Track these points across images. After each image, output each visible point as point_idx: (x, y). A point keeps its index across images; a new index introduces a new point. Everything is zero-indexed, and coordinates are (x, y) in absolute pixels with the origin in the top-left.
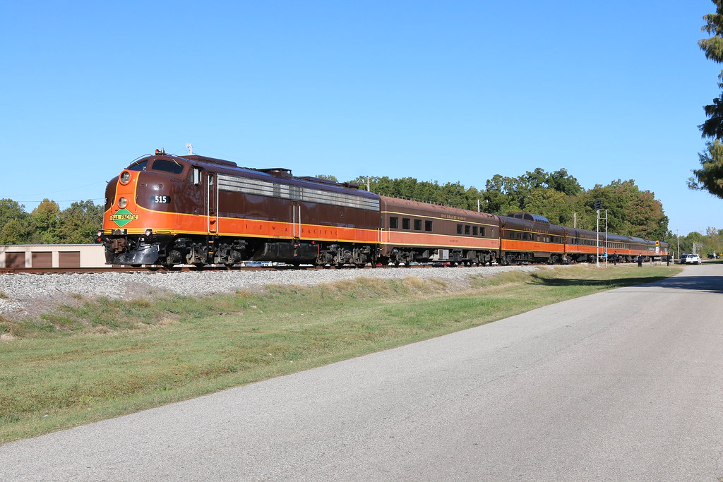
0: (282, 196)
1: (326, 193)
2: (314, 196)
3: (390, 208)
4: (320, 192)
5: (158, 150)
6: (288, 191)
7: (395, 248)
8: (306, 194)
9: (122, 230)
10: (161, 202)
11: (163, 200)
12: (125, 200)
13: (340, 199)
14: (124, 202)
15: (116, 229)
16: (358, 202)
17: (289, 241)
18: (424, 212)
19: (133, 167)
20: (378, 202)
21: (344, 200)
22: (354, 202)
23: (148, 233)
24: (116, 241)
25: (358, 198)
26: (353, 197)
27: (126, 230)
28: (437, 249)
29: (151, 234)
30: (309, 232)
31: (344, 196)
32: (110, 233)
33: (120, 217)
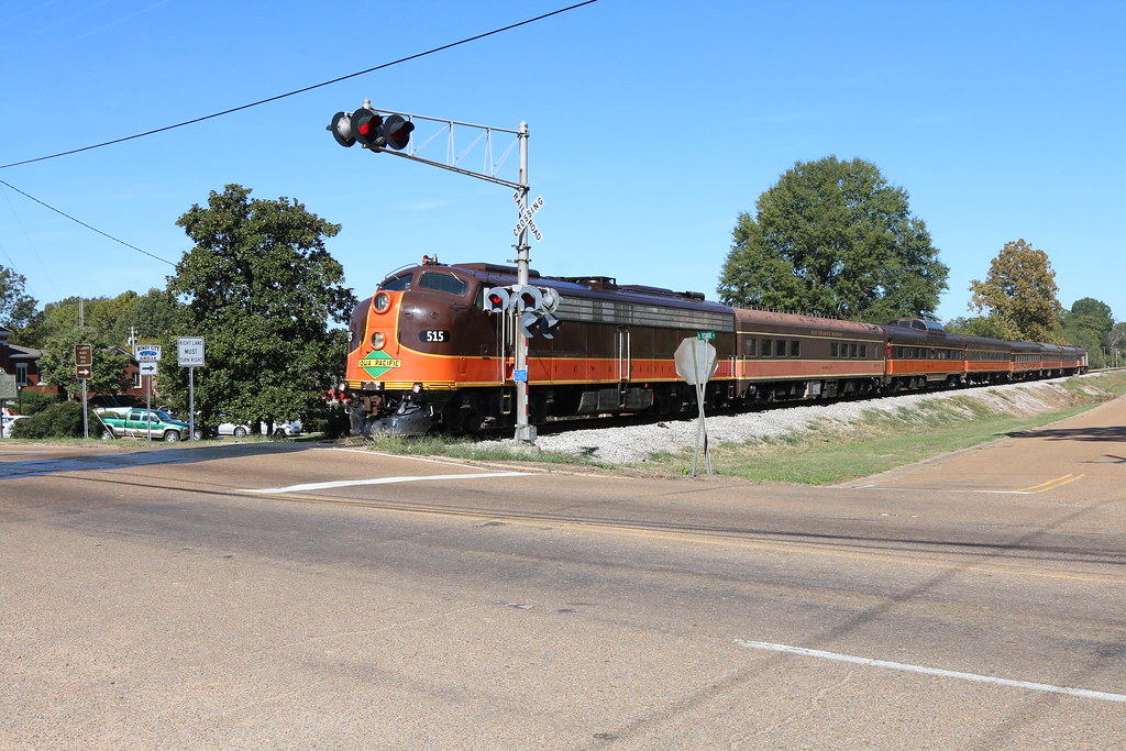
0: (605, 319)
1: (663, 311)
2: (647, 316)
3: (746, 325)
4: (655, 310)
5: (426, 257)
6: (612, 312)
7: (752, 384)
8: (636, 314)
9: (378, 384)
10: (435, 340)
11: (438, 337)
12: (381, 337)
13: (682, 319)
14: (380, 340)
15: (368, 382)
16: (705, 321)
17: (614, 386)
18: (790, 328)
19: (391, 284)
20: (732, 318)
21: (688, 319)
22: (701, 321)
23: (417, 389)
24: (368, 400)
25: (706, 315)
26: (700, 315)
27: (383, 384)
28: (807, 382)
29: (421, 390)
30: (641, 370)
31: (687, 313)
32: (358, 386)
33: (373, 362)
